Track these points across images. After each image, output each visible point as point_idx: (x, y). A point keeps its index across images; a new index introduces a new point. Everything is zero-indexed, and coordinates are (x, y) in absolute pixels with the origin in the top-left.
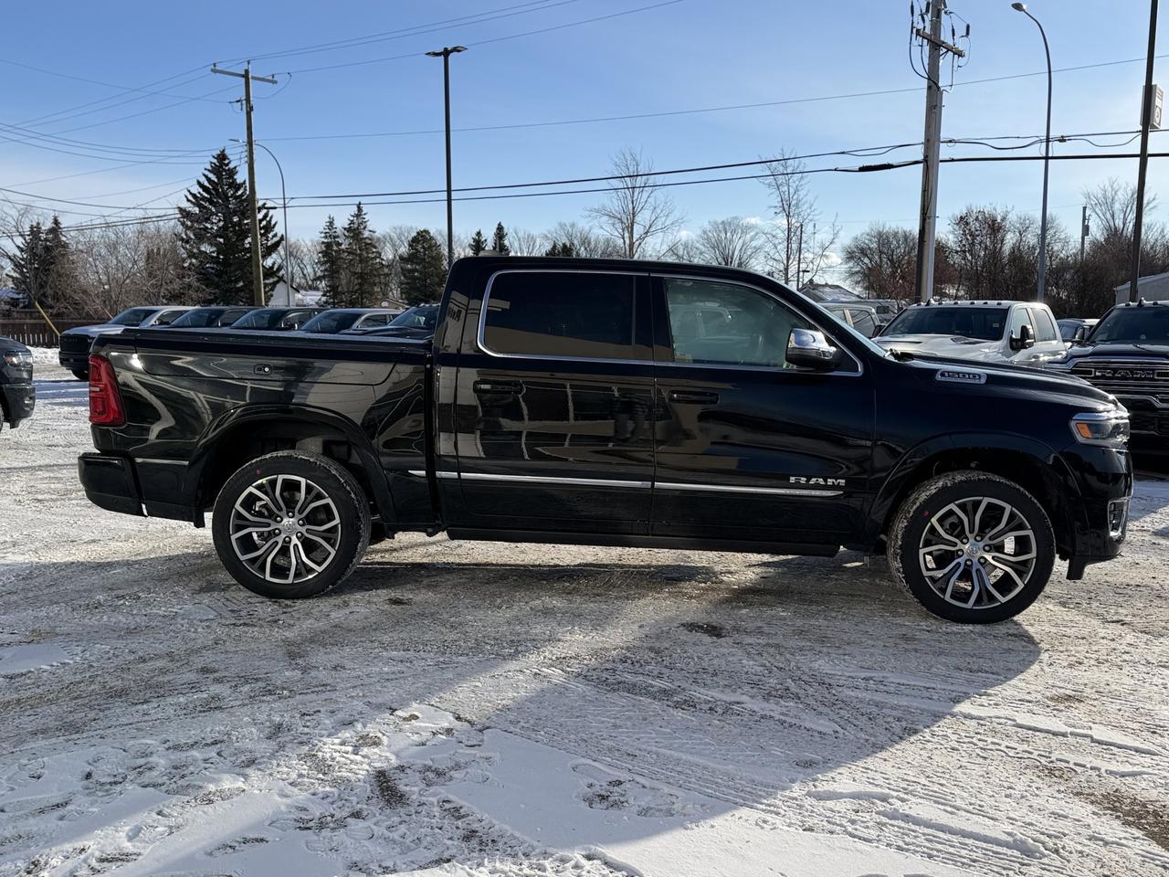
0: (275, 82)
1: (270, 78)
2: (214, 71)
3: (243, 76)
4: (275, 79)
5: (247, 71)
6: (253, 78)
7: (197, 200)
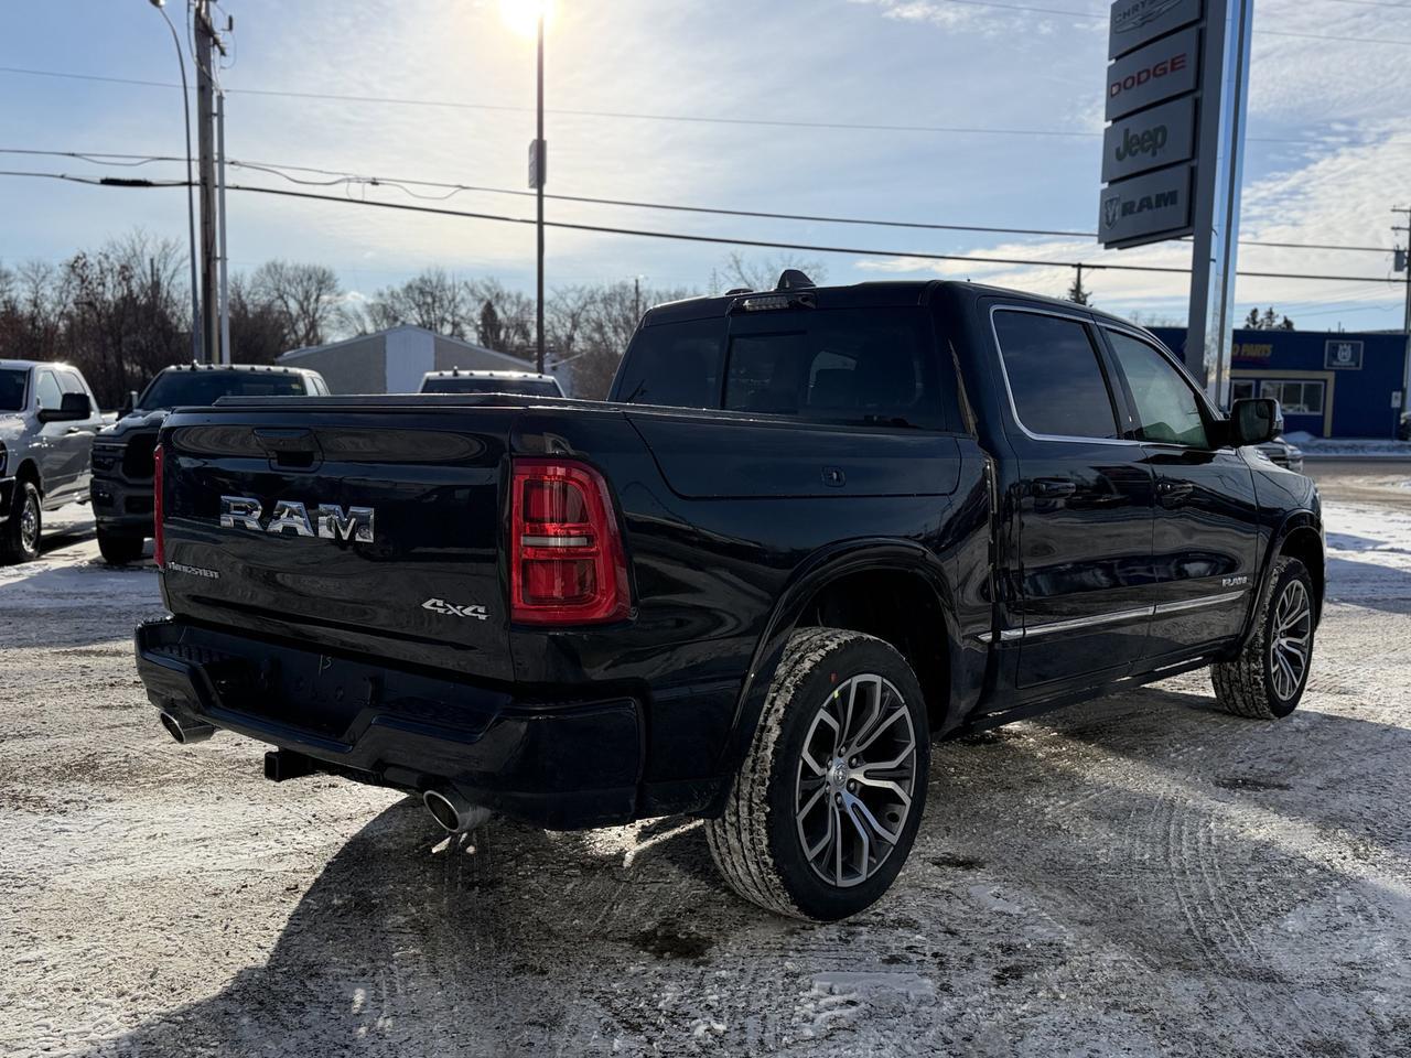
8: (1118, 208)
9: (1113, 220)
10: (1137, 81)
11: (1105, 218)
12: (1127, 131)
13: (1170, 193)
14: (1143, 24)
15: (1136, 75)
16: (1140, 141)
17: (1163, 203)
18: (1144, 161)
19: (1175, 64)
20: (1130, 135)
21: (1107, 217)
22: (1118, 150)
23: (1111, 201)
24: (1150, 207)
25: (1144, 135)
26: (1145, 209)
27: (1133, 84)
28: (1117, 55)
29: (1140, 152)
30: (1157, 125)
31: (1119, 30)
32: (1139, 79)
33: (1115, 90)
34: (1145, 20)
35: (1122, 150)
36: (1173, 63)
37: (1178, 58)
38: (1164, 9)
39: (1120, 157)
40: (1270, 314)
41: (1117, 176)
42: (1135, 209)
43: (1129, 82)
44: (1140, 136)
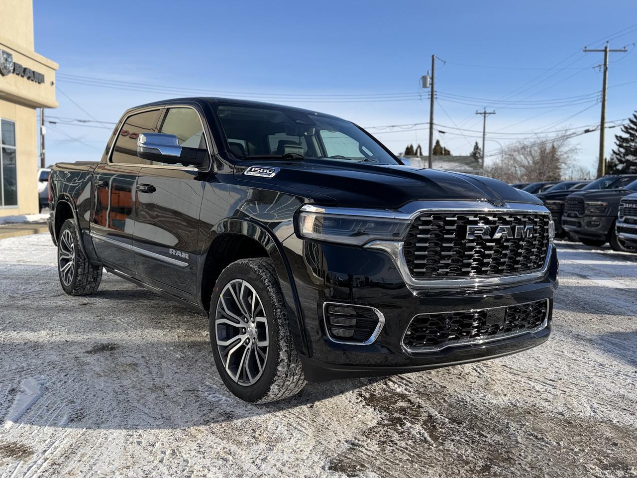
0: (626, 51)
1: (623, 49)
2: (585, 51)
3: (603, 51)
4: (626, 49)
5: (606, 48)
6: (610, 51)
7: (627, 130)
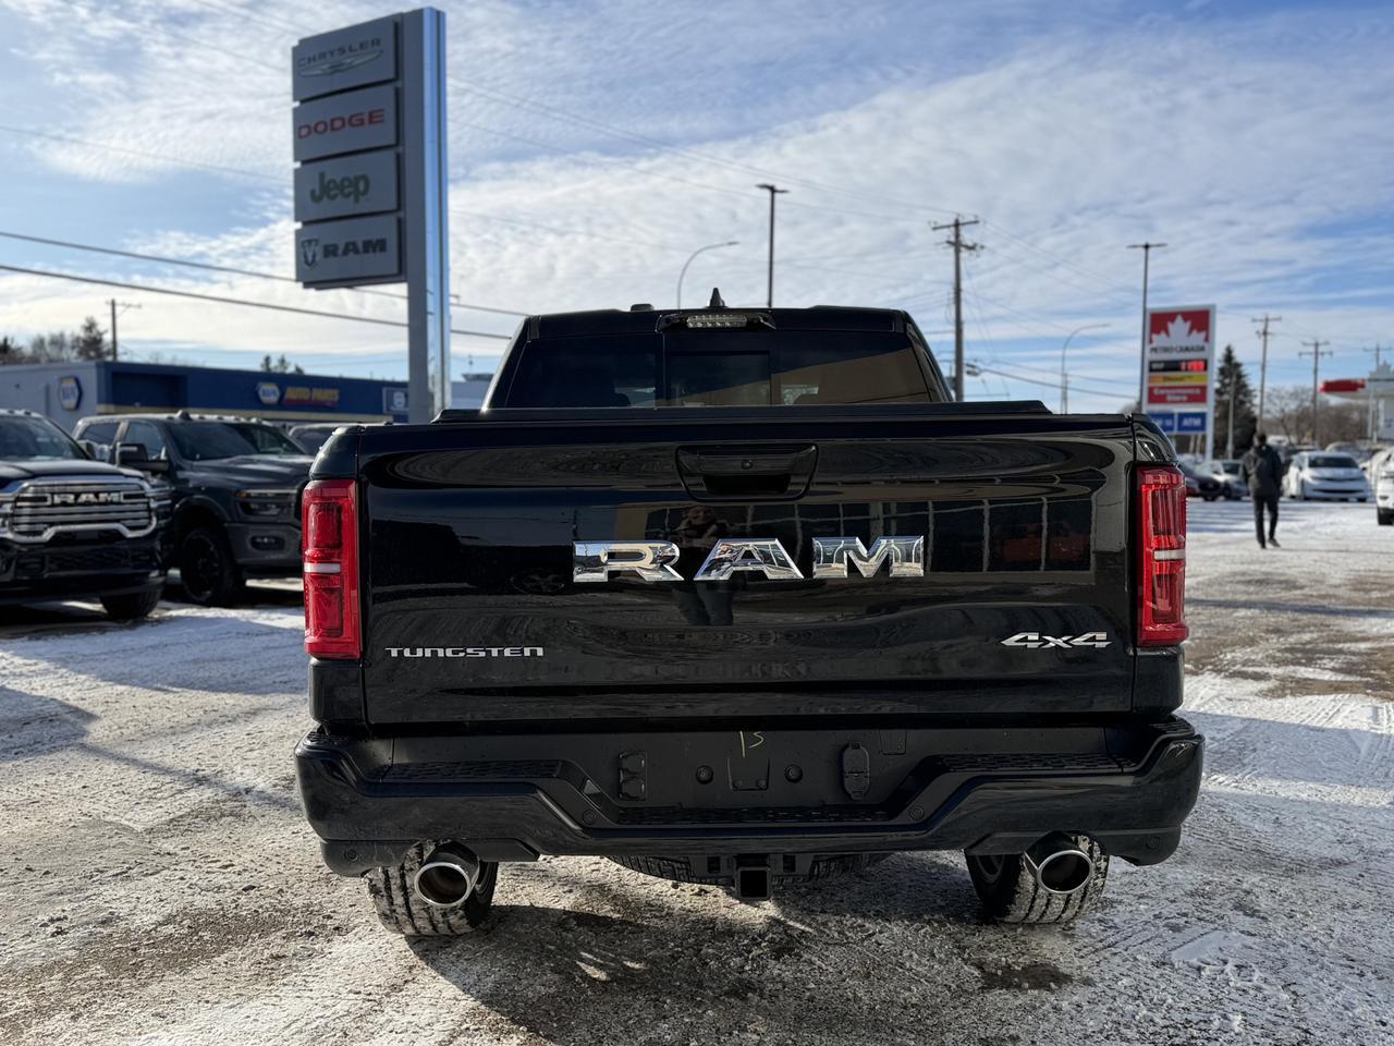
8: (319, 250)
9: (313, 261)
10: (330, 126)
11: (302, 259)
12: (322, 176)
13: (378, 241)
14: (332, 73)
15: (328, 121)
16: (341, 187)
17: (371, 249)
18: (345, 206)
19: (373, 117)
20: (327, 179)
21: (306, 256)
22: (313, 192)
23: (310, 242)
24: (356, 251)
25: (343, 180)
26: (351, 254)
27: (325, 129)
28: (303, 97)
29: (339, 197)
30: (359, 173)
31: (303, 73)
32: (332, 125)
33: (304, 132)
34: (336, 69)
35: (317, 193)
36: (371, 115)
37: (376, 111)
38: (358, 62)
39: (316, 198)
40: (282, 361)
41: (313, 217)
42: (340, 251)
43: (321, 128)
44: (338, 180)
